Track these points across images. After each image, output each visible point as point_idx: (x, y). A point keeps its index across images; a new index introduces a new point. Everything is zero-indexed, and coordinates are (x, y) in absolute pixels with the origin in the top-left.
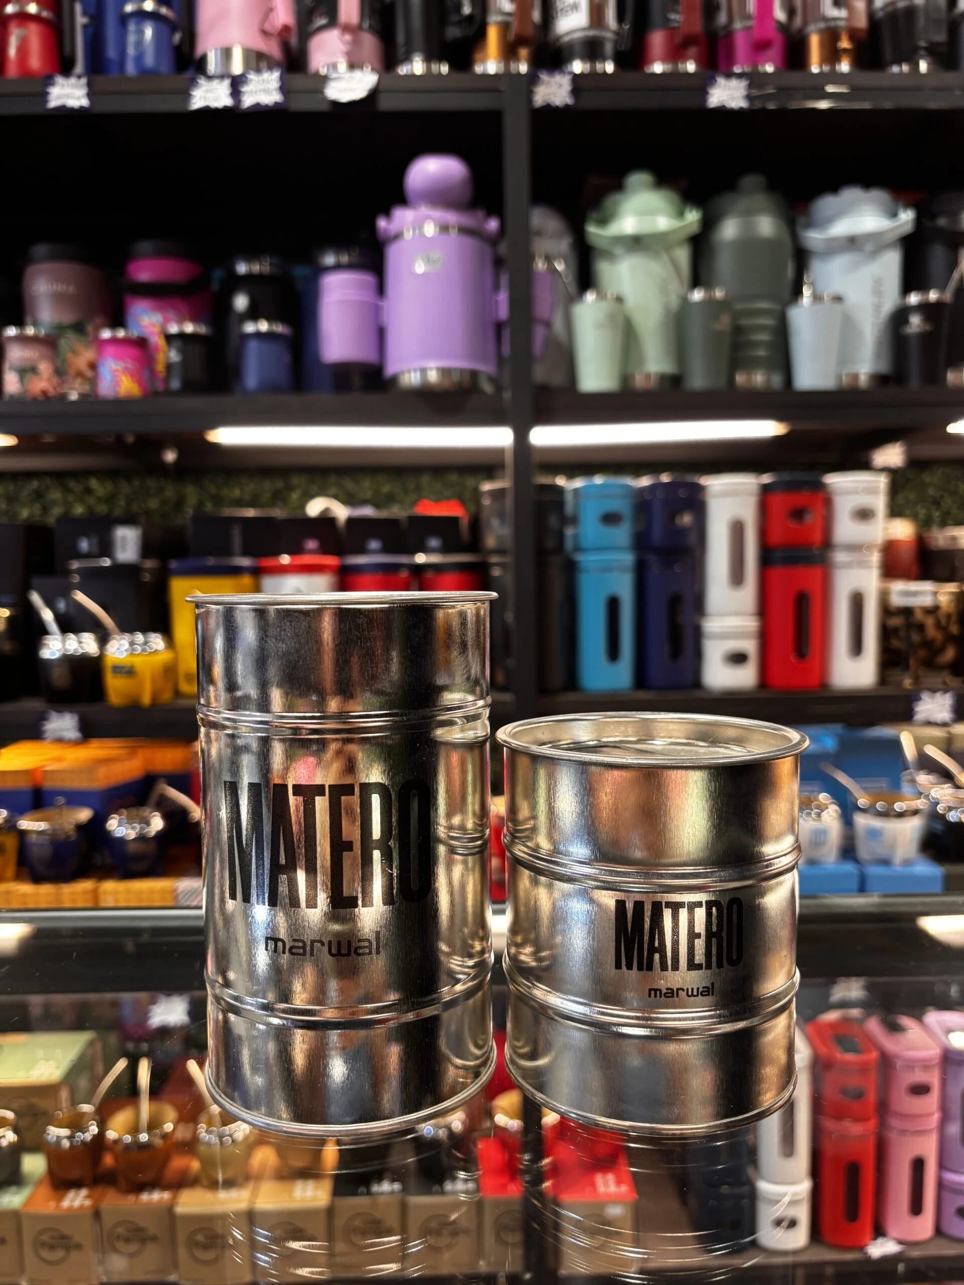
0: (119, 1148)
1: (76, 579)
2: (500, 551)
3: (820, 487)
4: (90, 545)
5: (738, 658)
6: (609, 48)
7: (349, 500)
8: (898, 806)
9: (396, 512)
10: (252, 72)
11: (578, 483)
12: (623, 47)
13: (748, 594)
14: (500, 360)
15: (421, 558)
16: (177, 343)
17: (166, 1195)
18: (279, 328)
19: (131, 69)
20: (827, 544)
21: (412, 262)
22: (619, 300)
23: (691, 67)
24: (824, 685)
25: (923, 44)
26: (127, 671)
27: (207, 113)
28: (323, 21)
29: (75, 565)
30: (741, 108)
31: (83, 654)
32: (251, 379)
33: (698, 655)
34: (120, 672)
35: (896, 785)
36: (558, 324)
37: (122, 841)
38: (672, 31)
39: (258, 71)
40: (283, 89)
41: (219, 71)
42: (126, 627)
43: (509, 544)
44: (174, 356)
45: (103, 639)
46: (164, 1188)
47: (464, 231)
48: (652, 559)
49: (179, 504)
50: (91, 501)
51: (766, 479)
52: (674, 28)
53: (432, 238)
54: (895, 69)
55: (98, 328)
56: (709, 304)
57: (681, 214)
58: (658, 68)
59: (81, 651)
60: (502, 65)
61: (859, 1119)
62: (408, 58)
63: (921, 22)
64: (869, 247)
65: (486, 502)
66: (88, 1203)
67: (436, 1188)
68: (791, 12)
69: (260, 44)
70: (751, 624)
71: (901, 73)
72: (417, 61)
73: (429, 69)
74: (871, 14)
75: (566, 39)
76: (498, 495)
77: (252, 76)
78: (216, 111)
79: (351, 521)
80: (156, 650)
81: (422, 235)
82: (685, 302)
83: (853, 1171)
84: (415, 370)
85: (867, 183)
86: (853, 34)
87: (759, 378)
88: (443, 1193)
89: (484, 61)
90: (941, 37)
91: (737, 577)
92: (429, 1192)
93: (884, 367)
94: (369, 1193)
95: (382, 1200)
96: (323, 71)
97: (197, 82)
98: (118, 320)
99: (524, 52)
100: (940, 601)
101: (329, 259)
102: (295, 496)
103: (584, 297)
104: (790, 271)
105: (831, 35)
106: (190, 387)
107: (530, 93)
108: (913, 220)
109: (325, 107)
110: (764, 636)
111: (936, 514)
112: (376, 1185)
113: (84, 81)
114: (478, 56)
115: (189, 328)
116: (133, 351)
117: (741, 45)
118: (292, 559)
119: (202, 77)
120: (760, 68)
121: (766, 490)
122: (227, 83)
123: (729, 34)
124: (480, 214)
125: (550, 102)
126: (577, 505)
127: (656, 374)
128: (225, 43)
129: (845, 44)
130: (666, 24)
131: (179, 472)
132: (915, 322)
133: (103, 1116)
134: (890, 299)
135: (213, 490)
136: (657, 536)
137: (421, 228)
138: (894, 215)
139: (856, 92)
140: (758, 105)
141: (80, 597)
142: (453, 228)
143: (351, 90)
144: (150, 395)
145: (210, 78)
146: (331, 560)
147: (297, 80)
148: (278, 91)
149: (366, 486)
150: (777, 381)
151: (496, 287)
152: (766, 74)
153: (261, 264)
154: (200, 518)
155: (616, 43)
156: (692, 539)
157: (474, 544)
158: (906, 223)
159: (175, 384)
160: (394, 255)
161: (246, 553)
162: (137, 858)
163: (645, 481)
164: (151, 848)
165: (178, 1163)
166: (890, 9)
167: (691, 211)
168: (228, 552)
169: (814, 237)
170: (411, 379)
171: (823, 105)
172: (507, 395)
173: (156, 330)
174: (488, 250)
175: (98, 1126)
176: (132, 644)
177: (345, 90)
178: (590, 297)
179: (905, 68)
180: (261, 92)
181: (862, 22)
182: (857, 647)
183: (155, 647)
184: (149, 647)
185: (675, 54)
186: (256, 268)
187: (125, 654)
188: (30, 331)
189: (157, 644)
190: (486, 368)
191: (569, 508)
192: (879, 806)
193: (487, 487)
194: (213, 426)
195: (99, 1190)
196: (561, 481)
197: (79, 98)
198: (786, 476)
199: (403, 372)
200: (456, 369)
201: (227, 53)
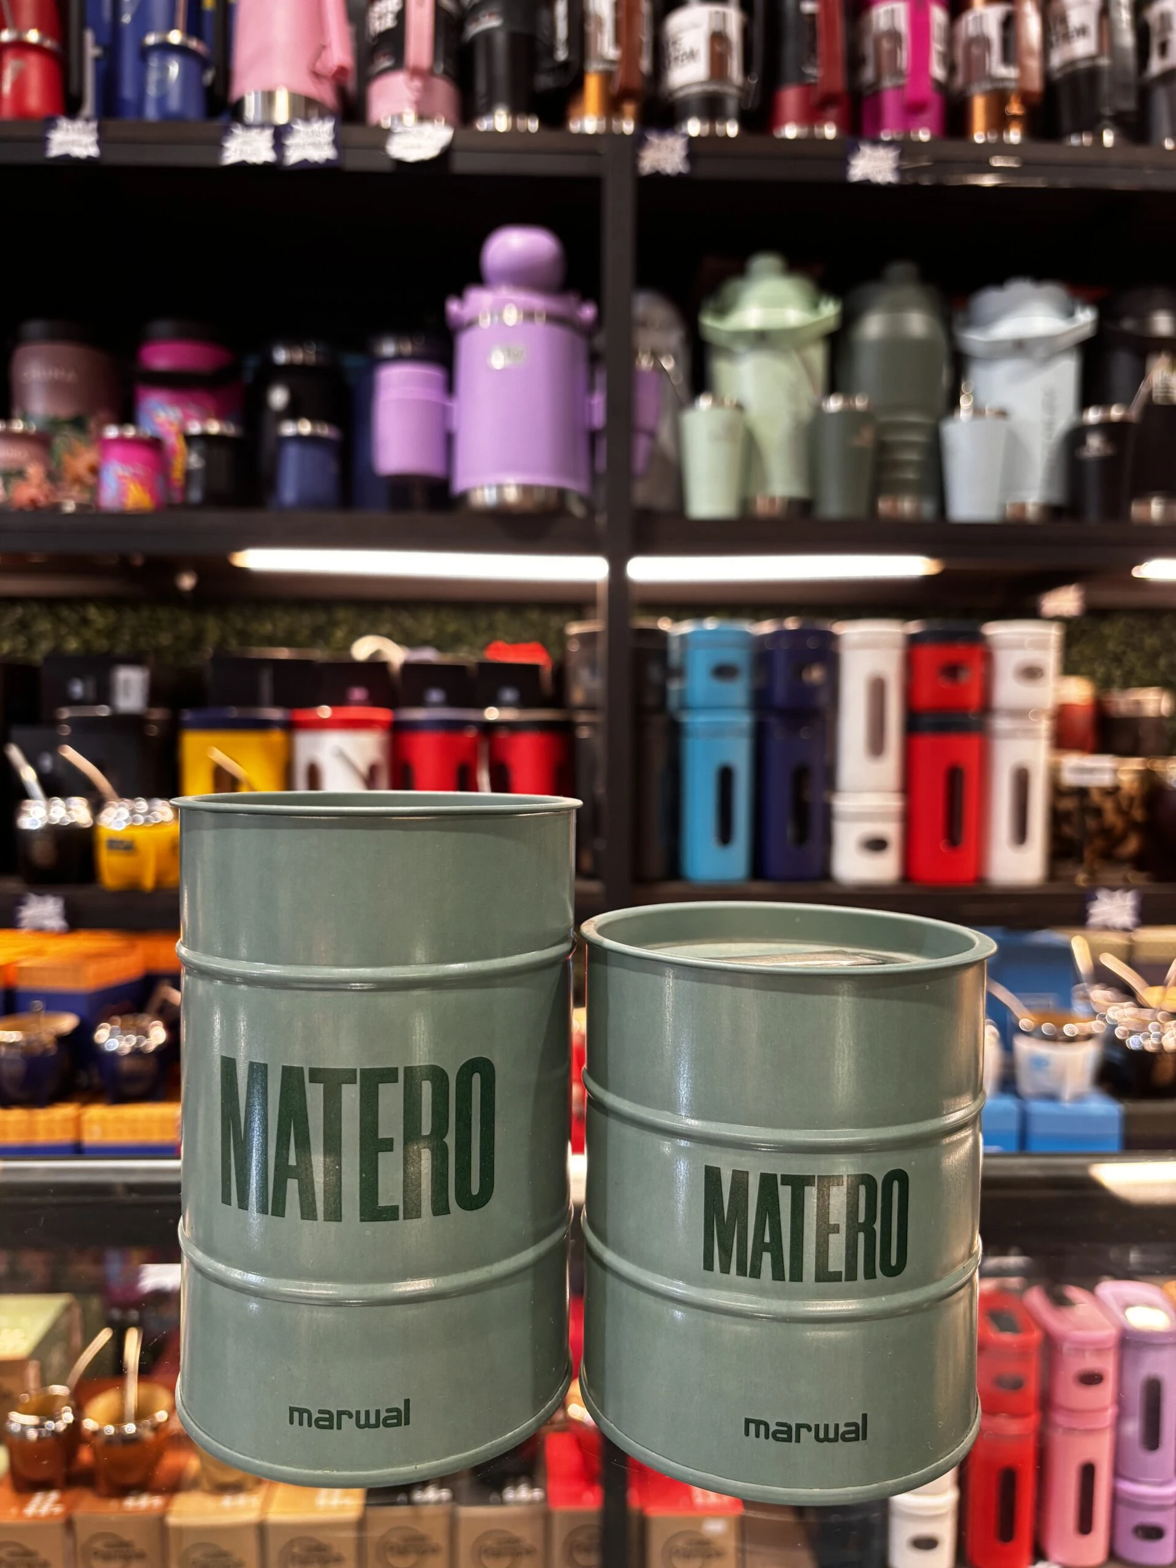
0: (99, 1441)
1: (66, 730)
2: (589, 708)
3: (977, 639)
4: (85, 689)
5: (877, 845)
6: (732, 106)
7: (406, 640)
8: (1068, 1029)
9: (465, 656)
10: (299, 121)
11: (686, 627)
12: (750, 105)
13: (890, 766)
14: (594, 477)
15: (492, 714)
16: (200, 446)
17: (157, 1501)
18: (325, 431)
19: (151, 112)
20: (987, 707)
21: (487, 354)
22: (740, 407)
23: (830, 131)
24: (980, 879)
25: (1107, 111)
26: (125, 846)
27: (242, 167)
28: (386, 63)
29: (66, 713)
30: (890, 184)
31: (71, 824)
32: (289, 491)
33: (827, 840)
34: (118, 848)
35: (1066, 1003)
36: (665, 435)
37: (114, 1055)
38: (808, 88)
39: (307, 119)
40: (337, 143)
41: (259, 118)
42: (126, 791)
43: (600, 699)
44: (195, 461)
45: (97, 805)
46: (154, 1491)
47: (553, 319)
48: (773, 721)
49: (197, 641)
50: (88, 634)
51: (914, 627)
52: (810, 85)
53: (514, 327)
54: (1074, 141)
55: (102, 425)
56: (848, 415)
57: (815, 306)
58: (790, 132)
59: (69, 821)
60: (603, 123)
61: (1017, 1414)
62: (488, 110)
63: (1105, 86)
64: (1040, 352)
65: (574, 647)
66: (58, 1510)
67: (494, 1497)
68: (951, 68)
69: (310, 88)
70: (893, 803)
71: (1082, 147)
72: (500, 116)
73: (514, 124)
74: (1047, 75)
75: (681, 94)
76: (588, 639)
77: (299, 126)
78: (255, 167)
79: (407, 667)
80: (162, 822)
81: (502, 323)
82: (819, 413)
83: (1009, 1479)
84: (490, 487)
85: (1039, 274)
86: (1025, 97)
87: (906, 506)
88: (502, 1503)
89: (581, 116)
90: (1129, 104)
91: (876, 746)
92: (484, 1502)
93: (1057, 496)
94: (410, 1503)
95: (426, 1511)
96: (386, 123)
97: (232, 132)
98: (127, 415)
99: (629, 108)
100: (1121, 781)
101: (388, 348)
102: (339, 634)
103: (696, 404)
104: (945, 378)
105: (999, 98)
106: (214, 499)
107: (635, 158)
108: (1093, 322)
109: (386, 167)
110: (909, 819)
111: (1118, 673)
112: (420, 1492)
113: (93, 125)
114: (574, 111)
115: (214, 427)
116: (144, 454)
117: (891, 106)
118: (334, 712)
119: (239, 125)
120: (912, 135)
121: (913, 641)
122: (268, 134)
123: (876, 93)
124: (573, 299)
125: (659, 169)
126: (683, 655)
127: (783, 499)
128: (267, 88)
129: (1015, 108)
130: (801, 78)
131: (197, 601)
132: (1095, 444)
133: (80, 1401)
134: (1065, 416)
135: (239, 623)
136: (781, 693)
137: (500, 315)
138: (1070, 314)
139: (1028, 166)
140: (910, 180)
141: (70, 754)
142: (540, 315)
143: (419, 147)
144: (165, 507)
145: (248, 126)
146: (382, 714)
147: (354, 133)
148: (331, 146)
149: (428, 624)
150: (928, 509)
151: (591, 388)
152: (920, 143)
153: (304, 352)
154: (222, 659)
155: (740, 100)
156: (823, 699)
157: (558, 697)
158: (1085, 325)
159: (195, 495)
160: (468, 346)
161: (277, 703)
162: (133, 1077)
163: (766, 627)
164: (150, 1066)
165: (171, 1460)
166: (1069, 70)
167: (827, 303)
168: (254, 701)
169: (974, 339)
170: (485, 497)
171: (988, 181)
172: (601, 520)
173: (174, 429)
174: (581, 343)
175: (74, 1413)
176: (133, 812)
177: (412, 147)
178: (704, 403)
179: (1086, 140)
180: (310, 147)
181: (1035, 84)
182: (1021, 834)
183: (161, 818)
184: (153, 815)
185: (812, 115)
186: (299, 356)
187: (125, 825)
188: (18, 426)
189: (163, 814)
190: (576, 485)
191: (674, 657)
192: (1046, 1028)
193: (575, 629)
194: (241, 547)
195: (72, 1494)
196: (665, 625)
197: (86, 146)
198: (938, 625)
199: (475, 489)
200: (539, 487)
201: (269, 98)
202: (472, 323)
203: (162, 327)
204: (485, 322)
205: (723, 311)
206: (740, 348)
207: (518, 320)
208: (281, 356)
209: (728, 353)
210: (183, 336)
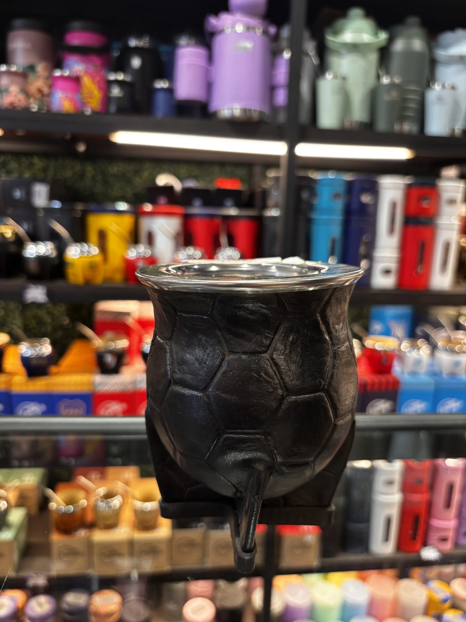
3: (434, 187)
5: (387, 272)
13: (395, 239)
17: (87, 532)
22: (344, 78)
24: (428, 288)
31: (47, 255)
32: (160, 112)
46: (85, 528)
51: (408, 180)
55: (52, 68)
57: (376, 34)
61: (420, 493)
65: (271, 182)
70: (395, 254)
79: (184, 189)
82: (378, 83)
83: (417, 518)
87: (407, 127)
91: (391, 230)
101: (183, 41)
103: (324, 76)
104: (426, 71)
110: (402, 262)
116: (72, 85)
121: (409, 187)
124: (266, 23)
127: (357, 121)
131: (85, 157)
137: (235, 27)
142: (258, 30)
146: (179, 210)
150: (416, 129)
153: (143, 41)
156: (371, 210)
159: (112, 108)
160: (218, 43)
167: (382, 33)
169: (441, 54)
170: (225, 113)
174: (269, 45)
176: (82, 250)
178: (328, 76)
182: (444, 269)
183: (94, 253)
186: (141, 43)
188: (14, 69)
189: (95, 251)
193: (271, 174)
196: (312, 174)
199: (222, 109)
202: (222, 31)
203: (76, 24)
204: (228, 31)
205: (336, 33)
206: (343, 51)
207: (243, 30)
208: (133, 43)
209: (337, 53)
210: (85, 29)
